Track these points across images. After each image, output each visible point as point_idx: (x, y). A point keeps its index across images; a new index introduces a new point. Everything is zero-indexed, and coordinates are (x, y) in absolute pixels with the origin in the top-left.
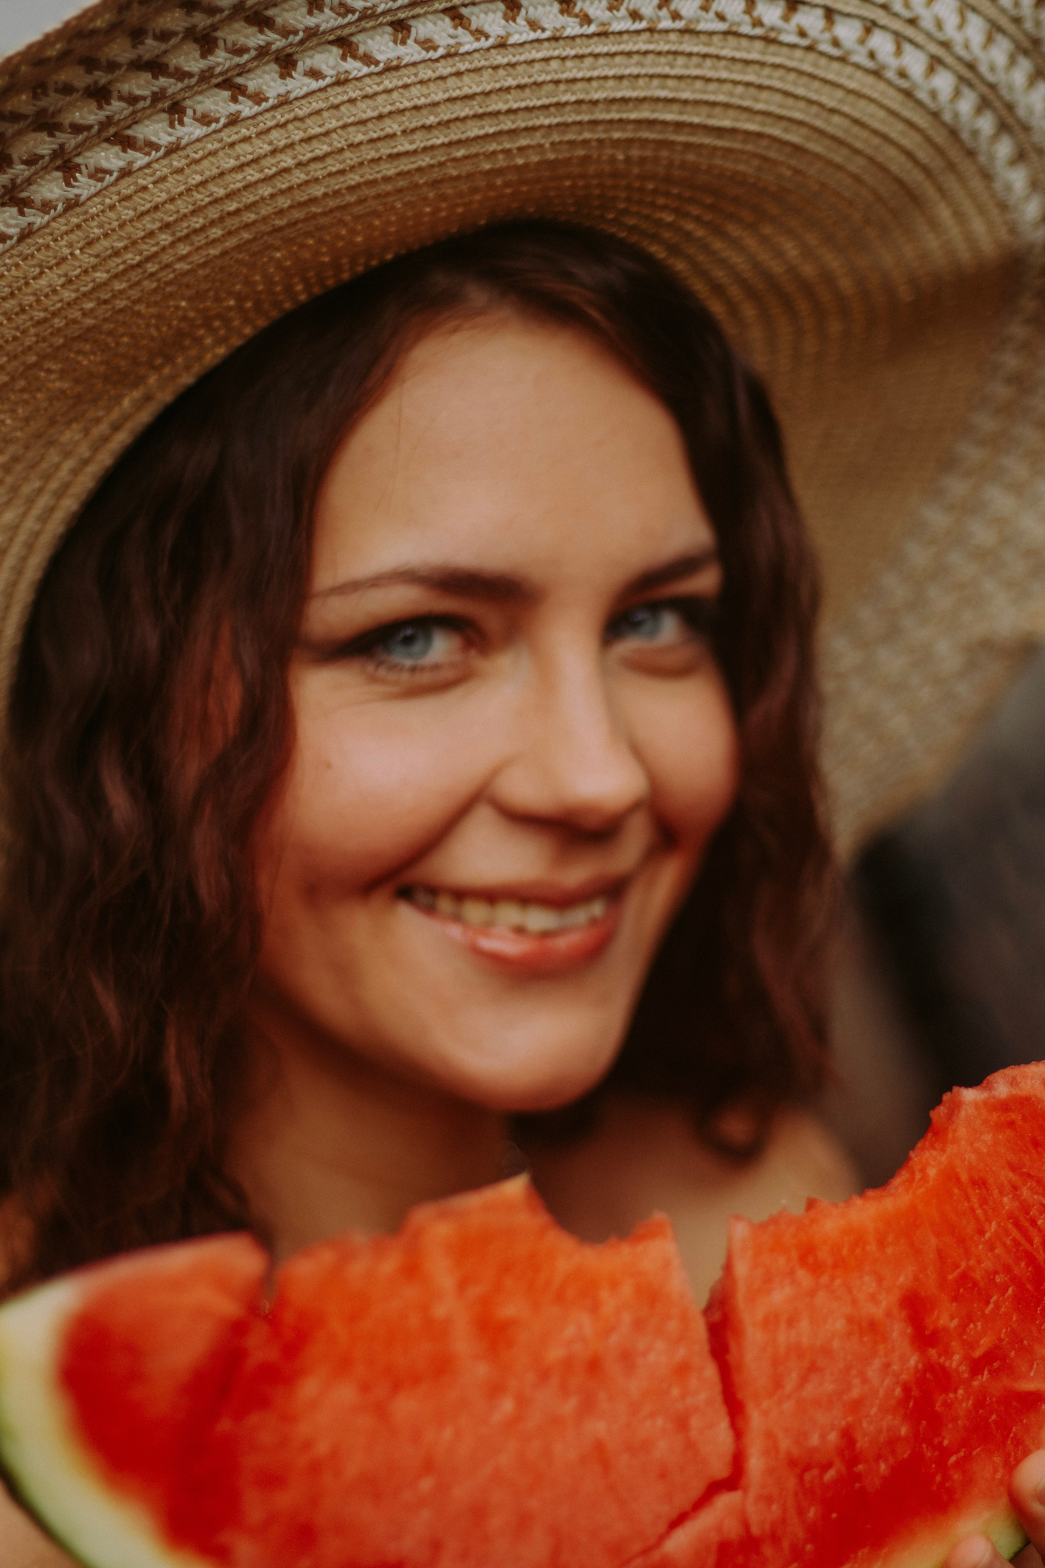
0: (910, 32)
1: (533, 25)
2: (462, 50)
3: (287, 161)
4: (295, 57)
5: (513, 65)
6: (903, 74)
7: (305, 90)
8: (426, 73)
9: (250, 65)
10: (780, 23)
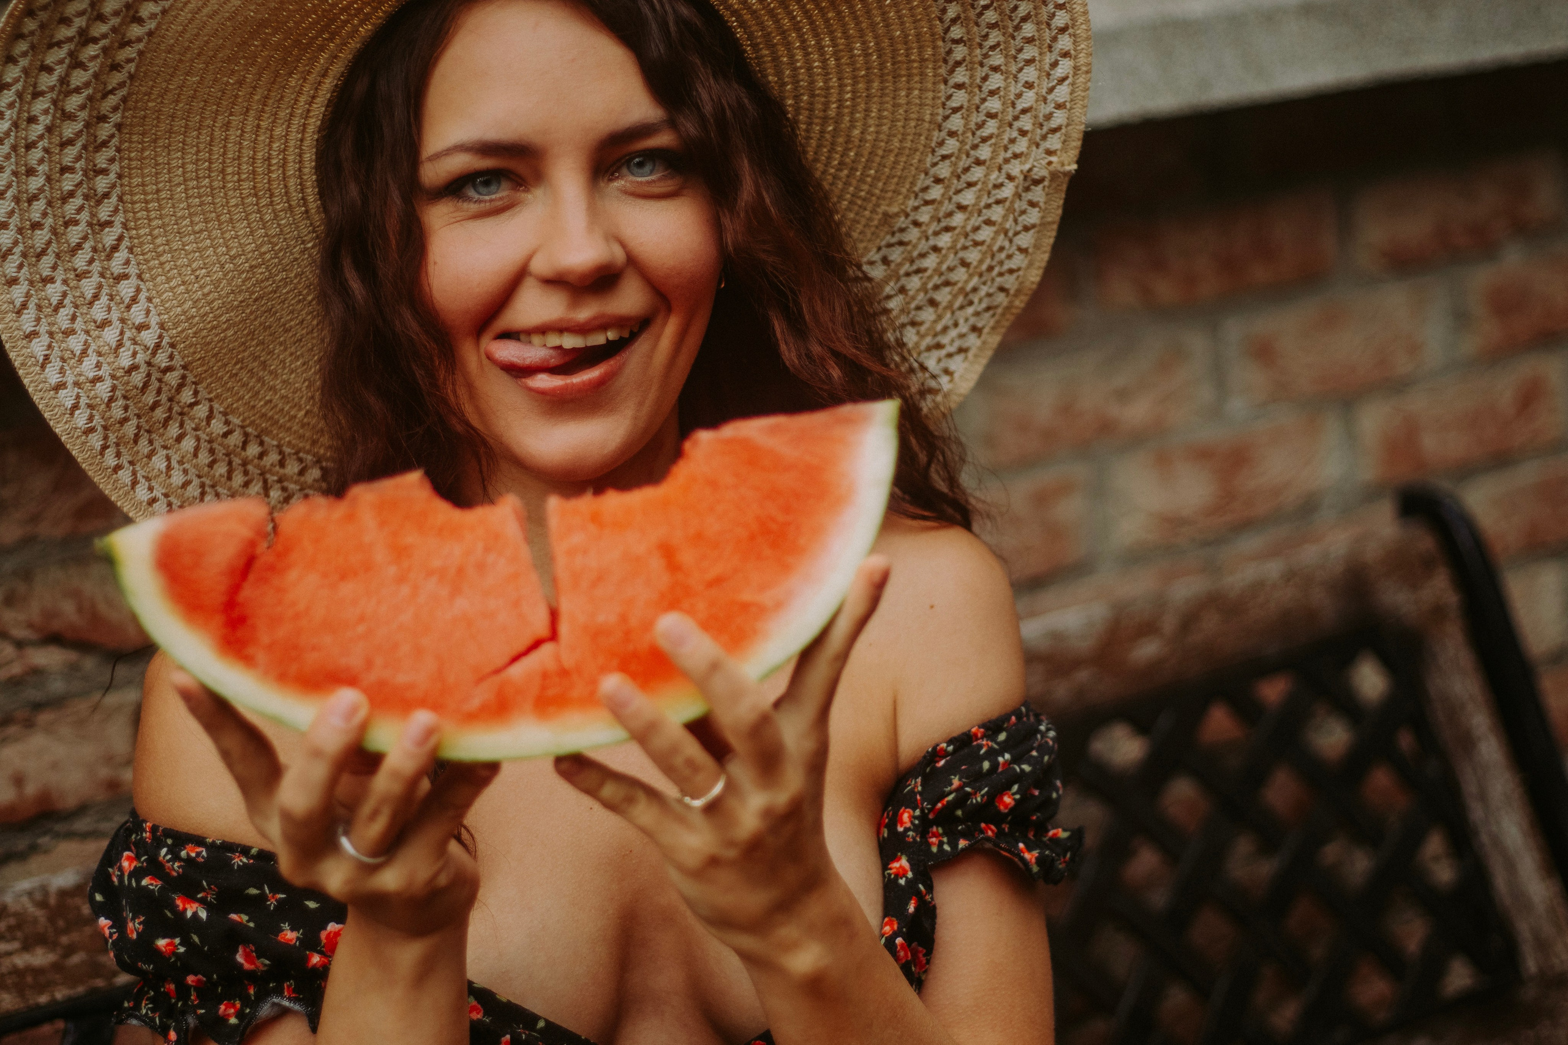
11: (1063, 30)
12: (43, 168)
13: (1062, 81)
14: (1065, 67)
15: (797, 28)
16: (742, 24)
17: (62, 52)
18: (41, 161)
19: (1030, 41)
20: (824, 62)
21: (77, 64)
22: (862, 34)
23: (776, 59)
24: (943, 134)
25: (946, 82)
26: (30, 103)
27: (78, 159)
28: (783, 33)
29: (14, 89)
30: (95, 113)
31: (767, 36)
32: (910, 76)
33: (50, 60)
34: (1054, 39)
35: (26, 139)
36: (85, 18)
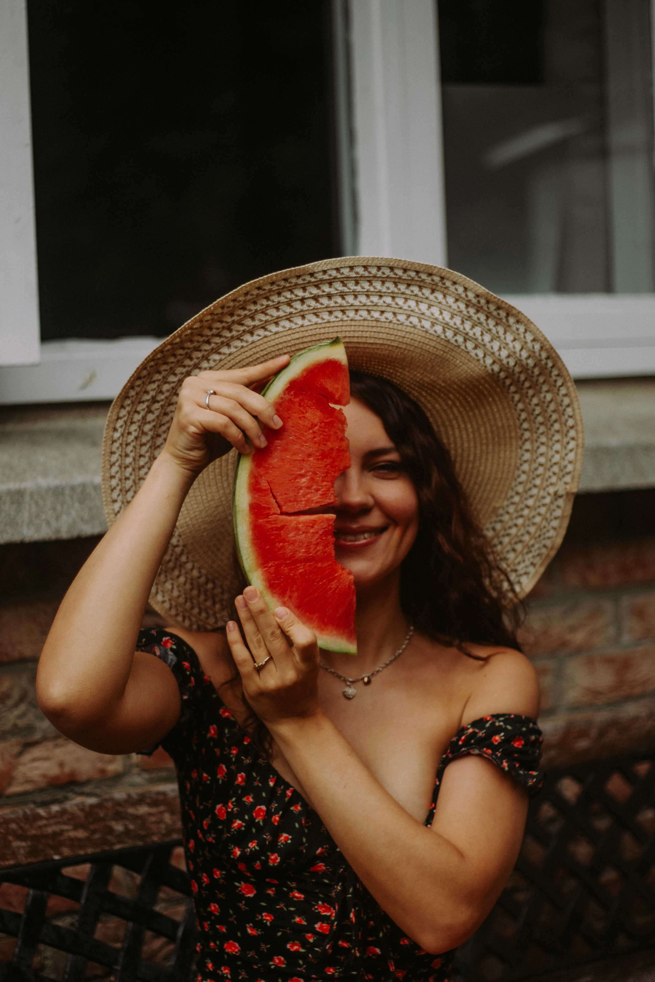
0: (422, 316)
1: (310, 321)
2: (293, 328)
3: (258, 356)
4: (253, 332)
5: (307, 331)
6: (423, 327)
7: (257, 339)
8: (285, 334)
9: (242, 334)
10: (379, 317)
11: (572, 427)
12: (132, 455)
13: (571, 451)
14: (572, 445)
15: (456, 418)
16: (432, 415)
17: (144, 406)
18: (132, 451)
19: (558, 431)
20: (468, 435)
21: (150, 411)
22: (484, 423)
23: (447, 432)
24: (520, 472)
25: (521, 448)
26: (129, 426)
27: (147, 452)
28: (450, 421)
29: (123, 420)
30: (156, 433)
31: (443, 422)
32: (505, 445)
33: (139, 408)
34: (568, 431)
35: (126, 441)
36: (155, 391)
